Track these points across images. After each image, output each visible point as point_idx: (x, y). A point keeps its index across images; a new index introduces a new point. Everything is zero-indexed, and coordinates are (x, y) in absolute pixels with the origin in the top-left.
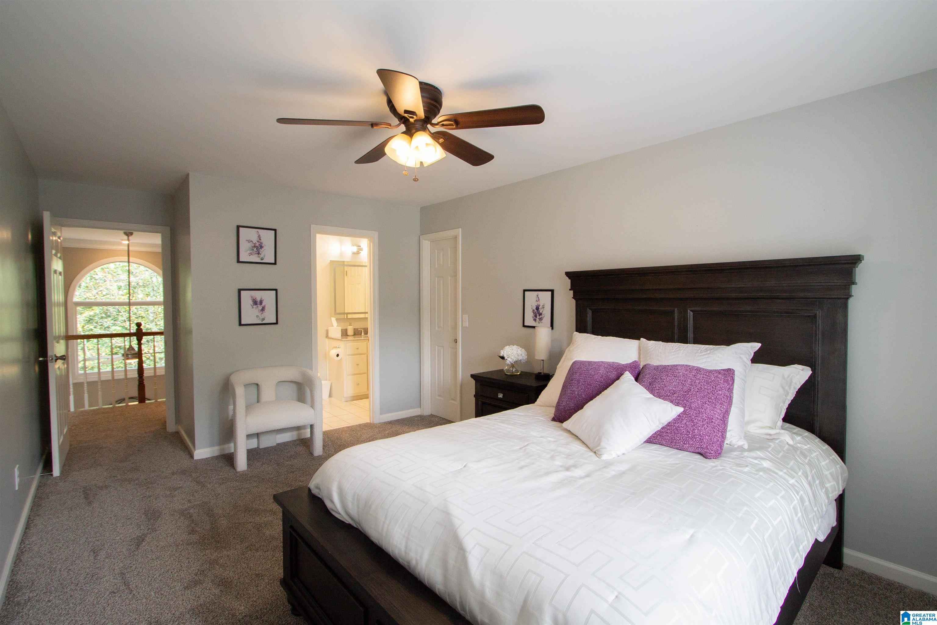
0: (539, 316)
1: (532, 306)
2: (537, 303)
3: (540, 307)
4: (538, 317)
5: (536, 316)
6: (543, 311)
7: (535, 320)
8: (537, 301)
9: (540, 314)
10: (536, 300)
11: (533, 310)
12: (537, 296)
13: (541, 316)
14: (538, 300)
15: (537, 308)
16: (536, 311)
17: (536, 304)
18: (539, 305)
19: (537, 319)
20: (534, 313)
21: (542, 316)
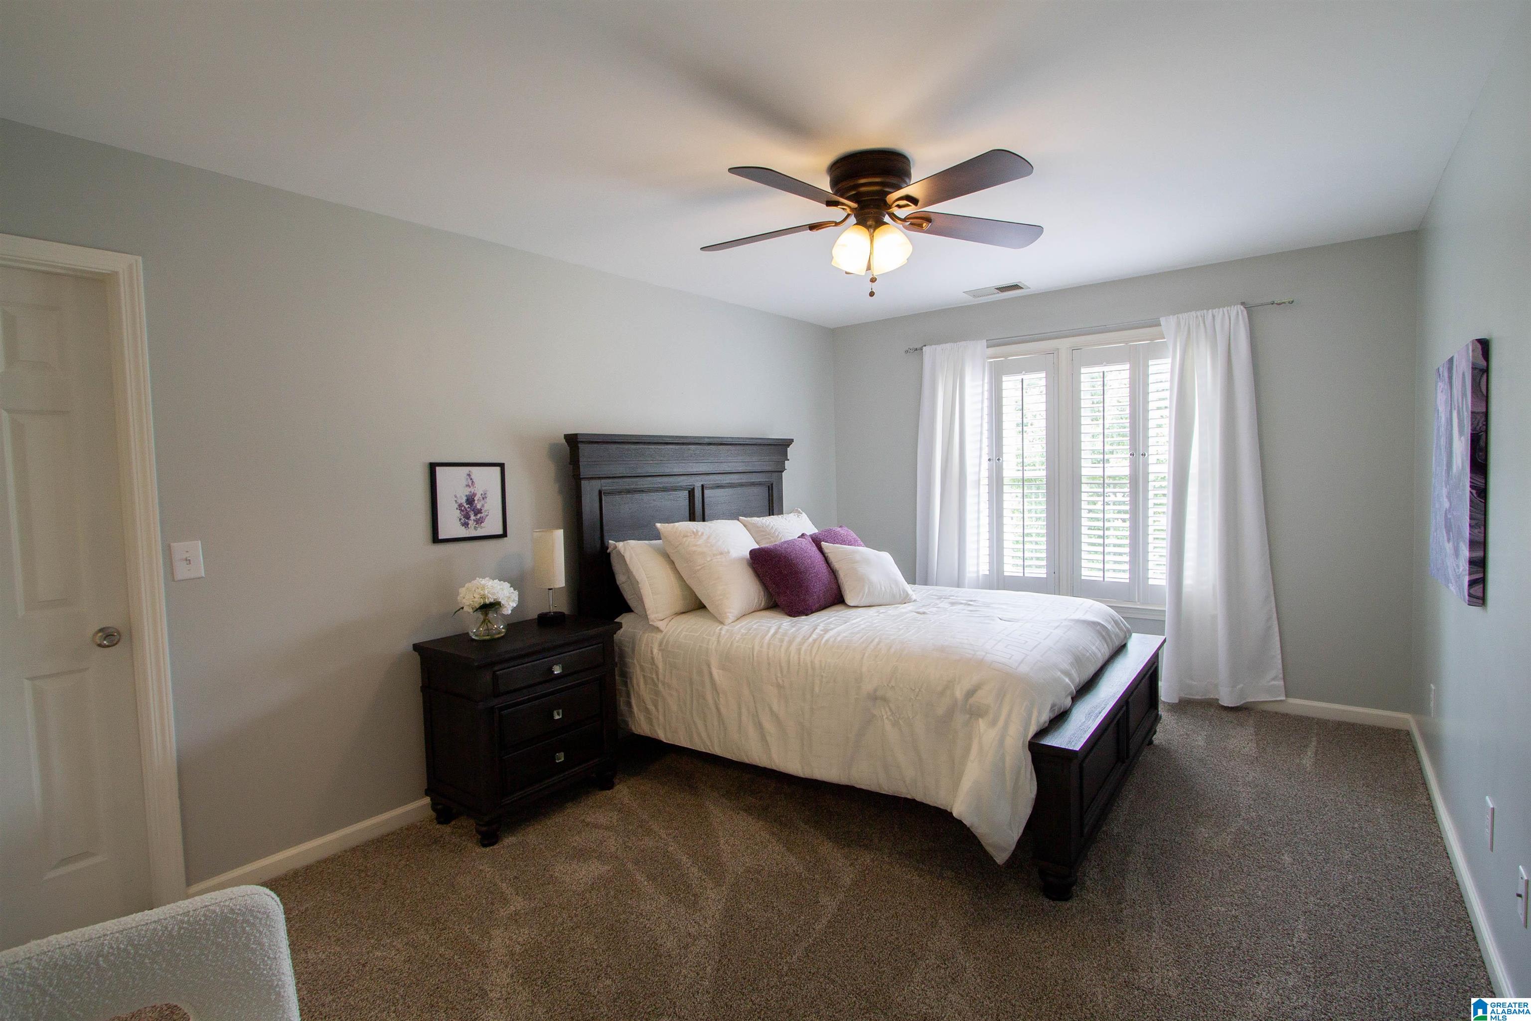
0: (476, 515)
1: (456, 497)
2: (469, 490)
3: (476, 499)
4: (473, 517)
5: (467, 517)
6: (483, 506)
7: (466, 525)
8: (468, 486)
9: (478, 512)
10: (465, 483)
11: (460, 506)
12: (469, 475)
13: (479, 515)
14: (471, 483)
15: (470, 500)
16: (467, 506)
17: (467, 491)
18: (474, 495)
19: (471, 522)
20: (462, 511)
21: (482, 515)
